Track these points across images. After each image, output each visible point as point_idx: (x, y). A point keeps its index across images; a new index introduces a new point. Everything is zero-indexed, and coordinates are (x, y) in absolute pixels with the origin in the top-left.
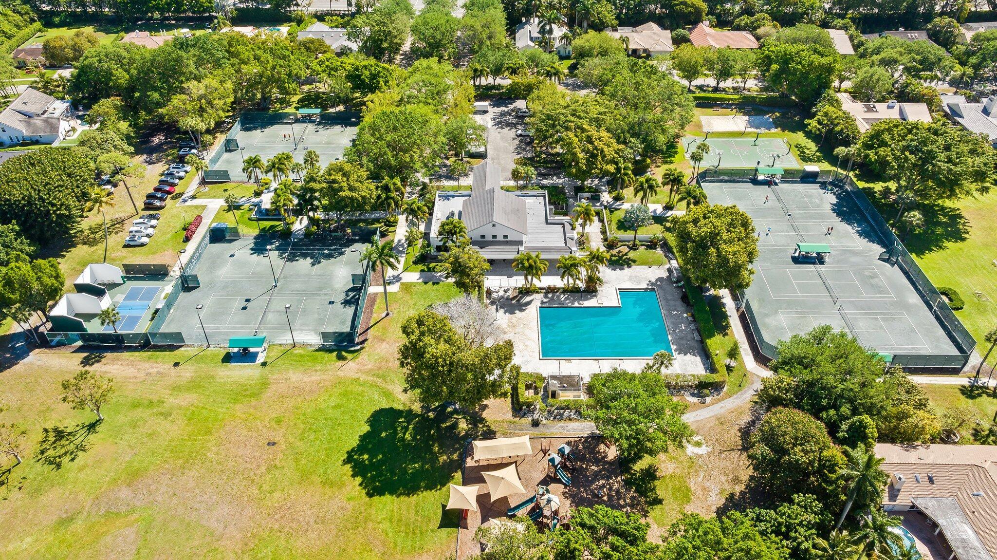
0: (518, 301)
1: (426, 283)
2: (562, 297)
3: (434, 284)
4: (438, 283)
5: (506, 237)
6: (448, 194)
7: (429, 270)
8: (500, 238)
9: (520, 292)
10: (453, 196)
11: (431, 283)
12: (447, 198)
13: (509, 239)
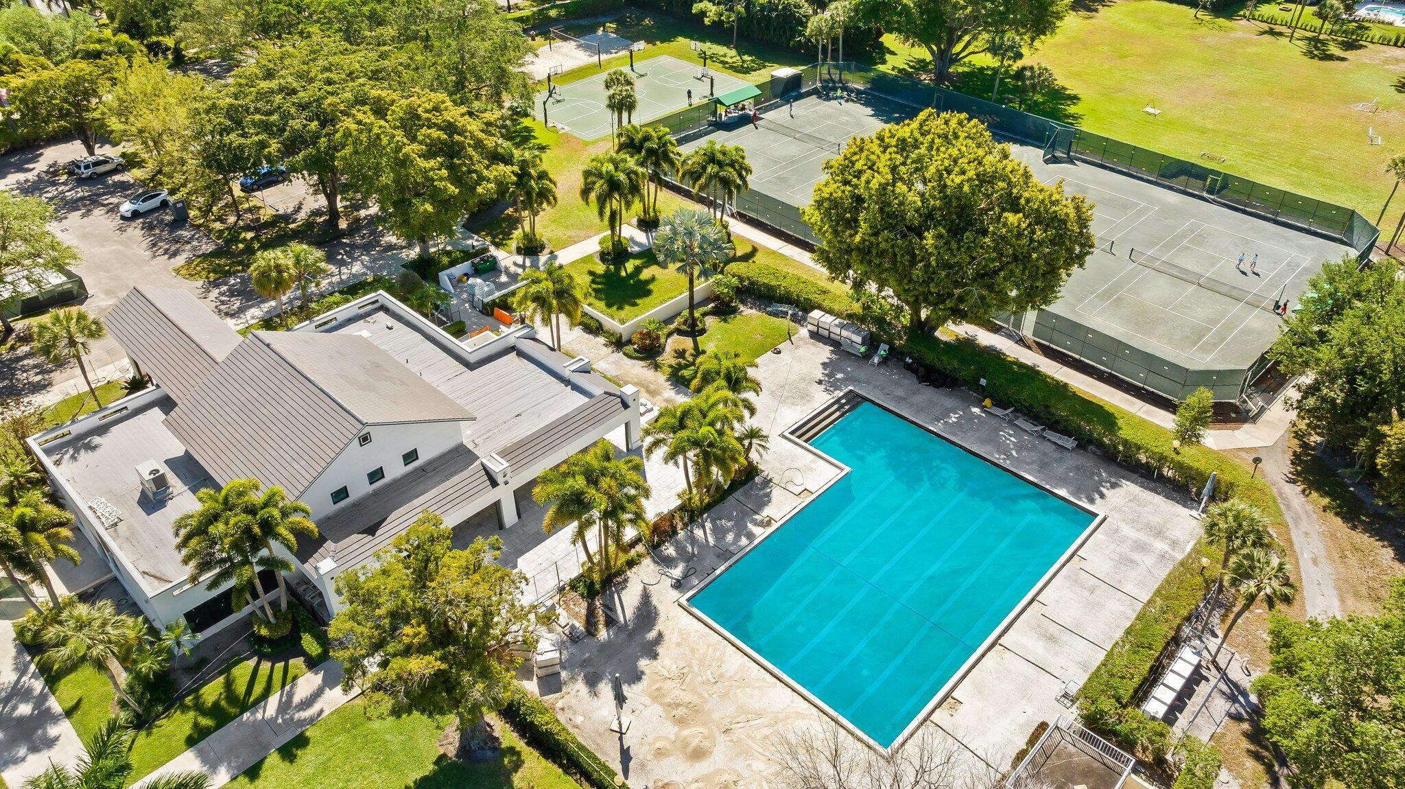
0: (610, 622)
1: (253, 772)
2: (703, 533)
3: (288, 752)
4: (301, 741)
5: (410, 457)
6: (76, 429)
7: (220, 716)
8: (395, 470)
9: (591, 593)
10: (102, 430)
11: (273, 759)
12: (81, 443)
13: (423, 458)
